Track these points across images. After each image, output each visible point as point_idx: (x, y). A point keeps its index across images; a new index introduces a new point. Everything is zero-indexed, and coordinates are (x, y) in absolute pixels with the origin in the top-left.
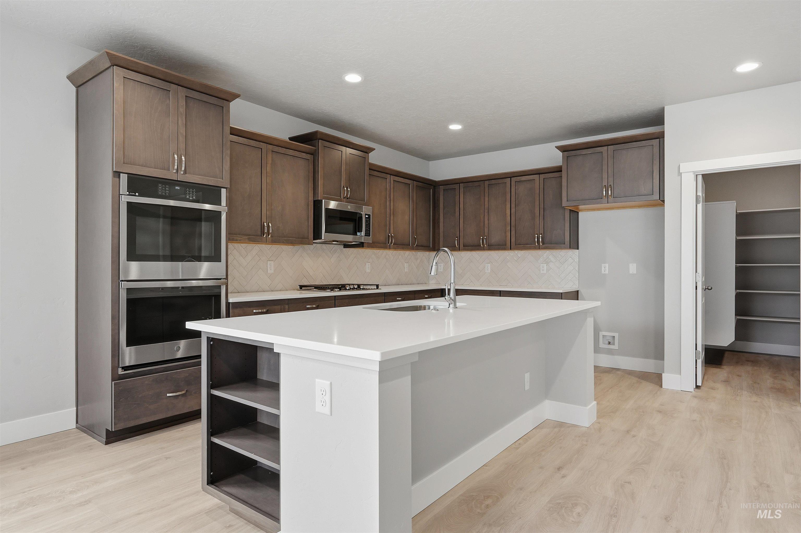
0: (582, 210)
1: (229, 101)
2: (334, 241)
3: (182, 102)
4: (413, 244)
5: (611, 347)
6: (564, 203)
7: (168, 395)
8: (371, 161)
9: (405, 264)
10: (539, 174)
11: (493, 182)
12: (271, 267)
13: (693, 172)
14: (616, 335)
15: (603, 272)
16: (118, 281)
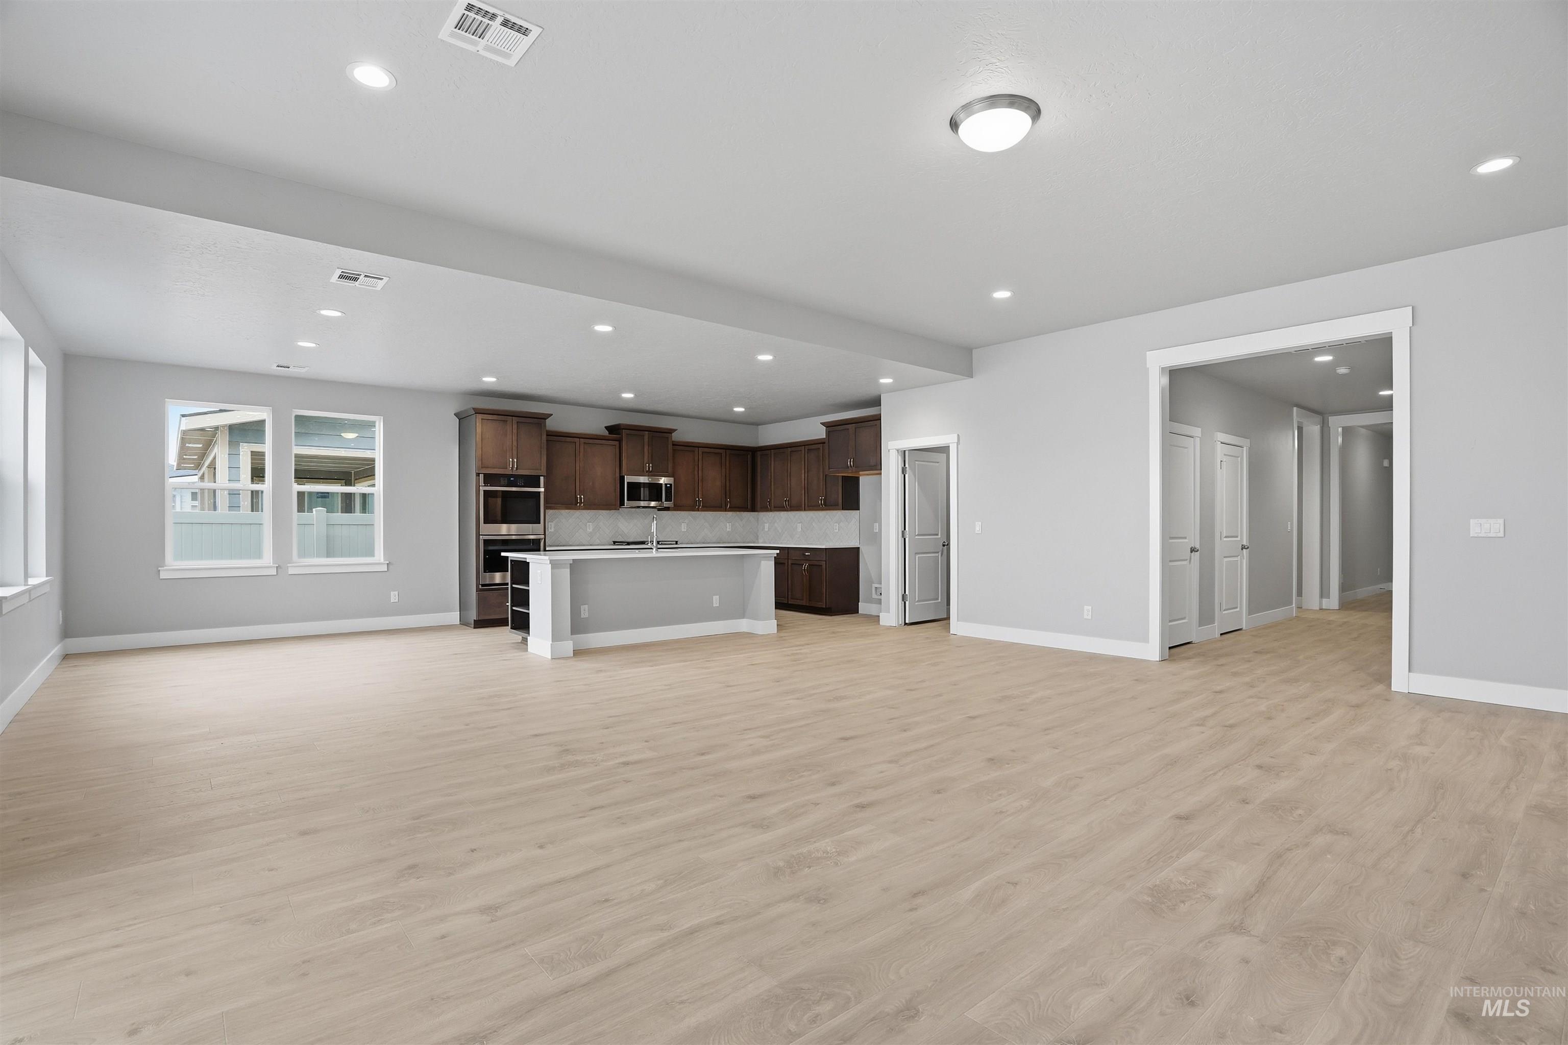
0: (861, 475)
1: (546, 419)
3: (515, 426)
4: (727, 506)
8: (673, 439)
9: (728, 524)
11: (793, 449)
12: (590, 528)
15: (875, 531)
16: (478, 535)
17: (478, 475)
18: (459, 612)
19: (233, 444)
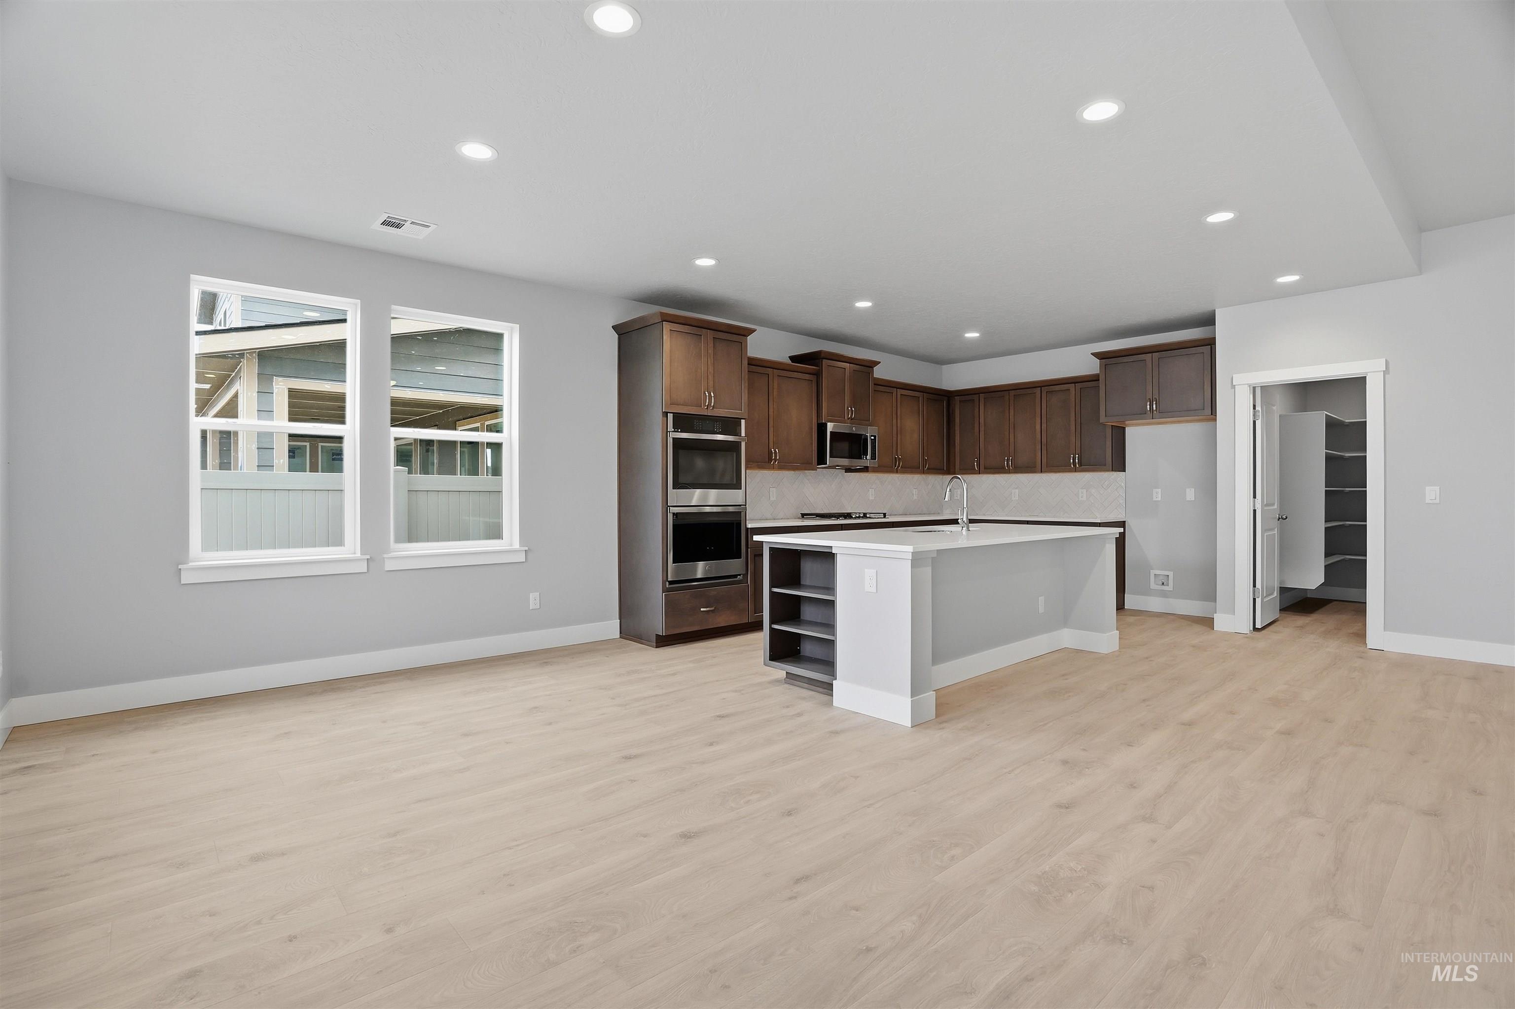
0: (1129, 425)
1: (747, 336)
2: (838, 466)
3: (711, 344)
4: (924, 467)
5: (1165, 588)
6: (1103, 419)
7: (702, 609)
8: (876, 376)
9: (914, 490)
10: (1075, 383)
12: (774, 495)
13: (1248, 384)
14: (1171, 574)
15: (1155, 499)
16: (666, 506)
17: (666, 414)
18: (619, 621)
19: (264, 379)
